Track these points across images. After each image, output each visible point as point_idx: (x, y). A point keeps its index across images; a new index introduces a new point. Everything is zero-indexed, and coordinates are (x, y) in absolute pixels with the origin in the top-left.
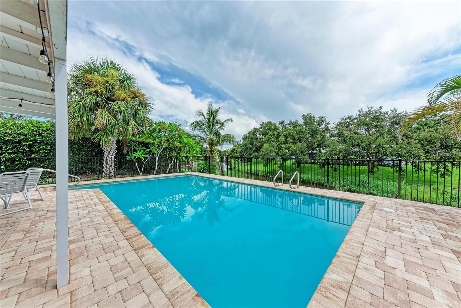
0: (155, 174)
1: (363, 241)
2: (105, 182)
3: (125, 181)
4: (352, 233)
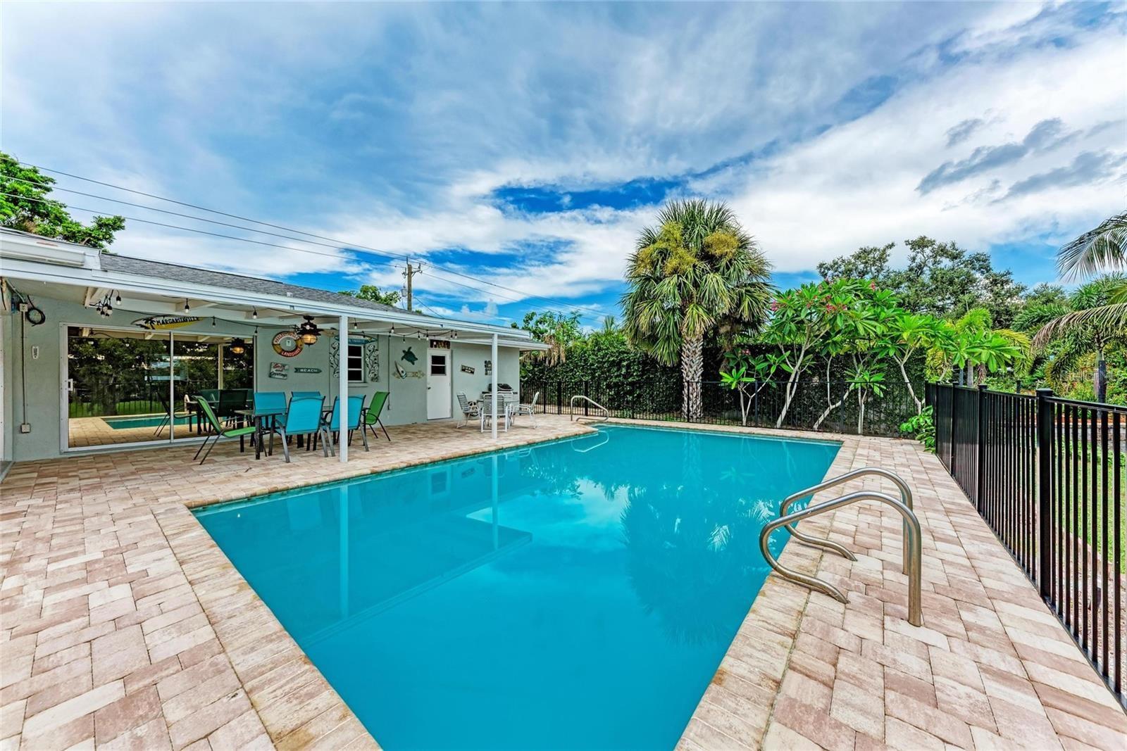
0: (778, 425)
1: (196, 588)
2: (646, 425)
3: (674, 428)
4: (237, 588)
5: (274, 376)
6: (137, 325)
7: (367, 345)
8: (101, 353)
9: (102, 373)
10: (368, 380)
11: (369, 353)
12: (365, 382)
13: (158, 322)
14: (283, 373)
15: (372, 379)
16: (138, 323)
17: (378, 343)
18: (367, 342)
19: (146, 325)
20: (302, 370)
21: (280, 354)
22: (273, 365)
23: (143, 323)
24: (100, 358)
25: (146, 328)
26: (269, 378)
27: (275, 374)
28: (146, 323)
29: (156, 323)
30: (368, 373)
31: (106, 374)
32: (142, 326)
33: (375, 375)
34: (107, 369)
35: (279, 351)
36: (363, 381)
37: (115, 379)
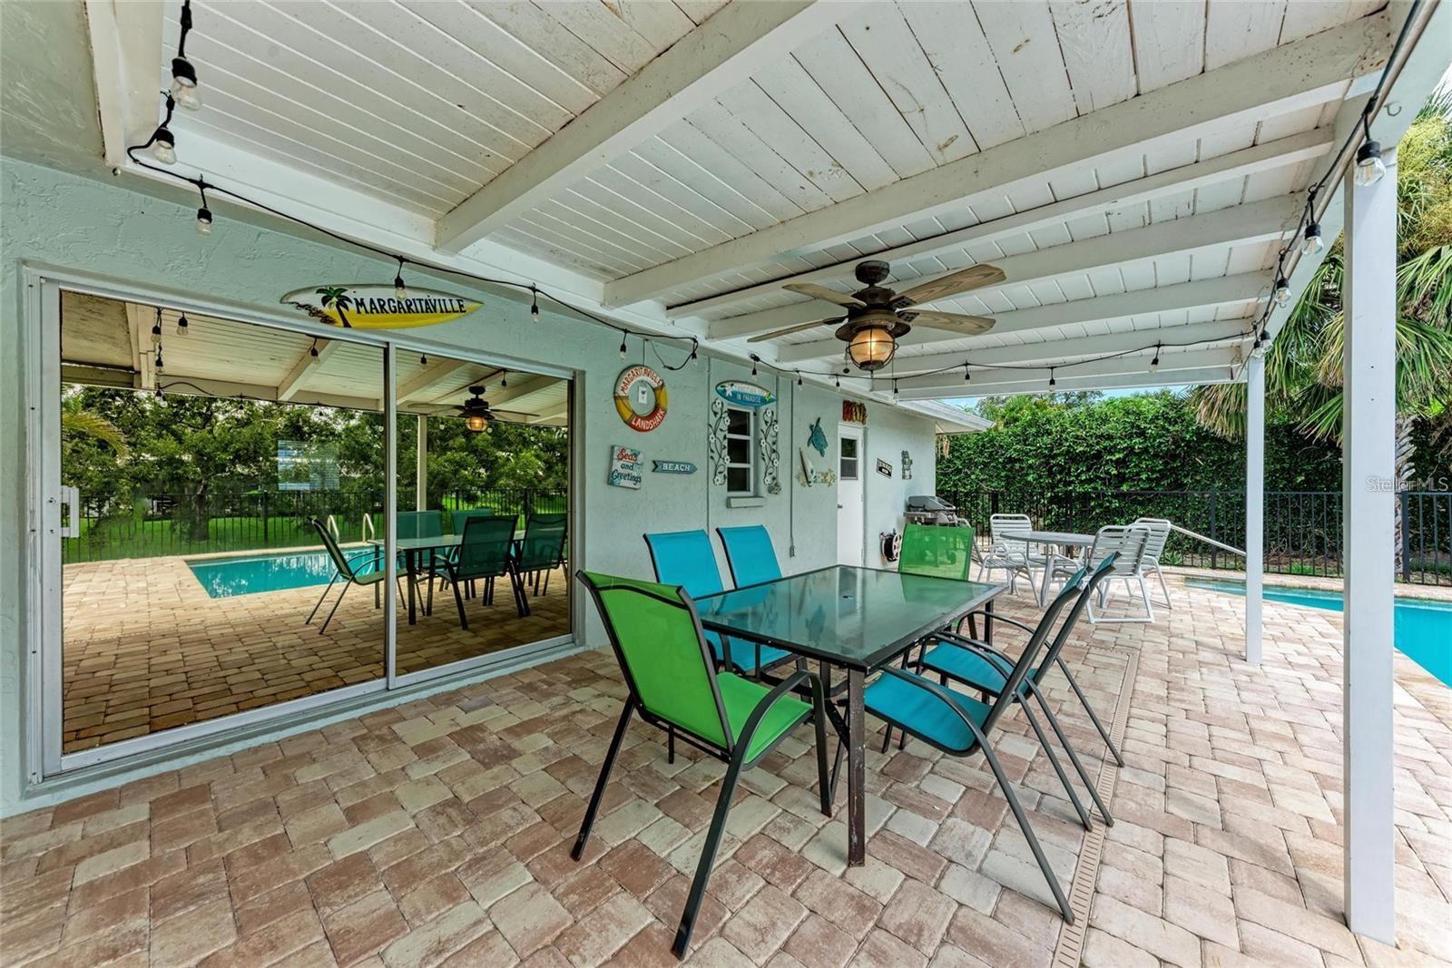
5: (617, 481)
6: (300, 306)
7: (763, 408)
8: (187, 450)
9: (188, 478)
10: (763, 490)
11: (764, 427)
12: (756, 496)
13: (360, 303)
14: (635, 474)
15: (770, 490)
16: (303, 299)
17: (777, 405)
18: (764, 401)
19: (326, 310)
20: (665, 467)
21: (628, 423)
22: (617, 452)
23: (315, 300)
24: (186, 458)
25: (327, 320)
26: (607, 487)
27: (621, 476)
28: (325, 301)
29: (352, 307)
30: (762, 475)
31: (193, 480)
32: (314, 313)
33: (774, 479)
34: (195, 473)
35: (628, 415)
36: (751, 493)
37: (205, 487)
